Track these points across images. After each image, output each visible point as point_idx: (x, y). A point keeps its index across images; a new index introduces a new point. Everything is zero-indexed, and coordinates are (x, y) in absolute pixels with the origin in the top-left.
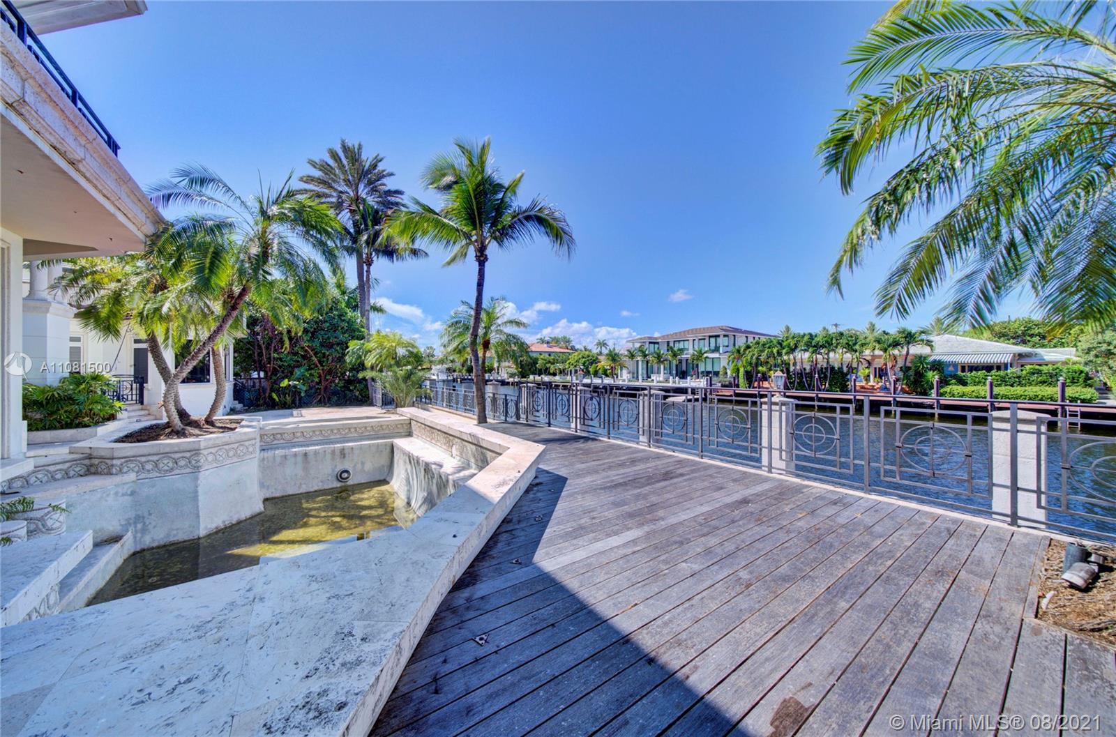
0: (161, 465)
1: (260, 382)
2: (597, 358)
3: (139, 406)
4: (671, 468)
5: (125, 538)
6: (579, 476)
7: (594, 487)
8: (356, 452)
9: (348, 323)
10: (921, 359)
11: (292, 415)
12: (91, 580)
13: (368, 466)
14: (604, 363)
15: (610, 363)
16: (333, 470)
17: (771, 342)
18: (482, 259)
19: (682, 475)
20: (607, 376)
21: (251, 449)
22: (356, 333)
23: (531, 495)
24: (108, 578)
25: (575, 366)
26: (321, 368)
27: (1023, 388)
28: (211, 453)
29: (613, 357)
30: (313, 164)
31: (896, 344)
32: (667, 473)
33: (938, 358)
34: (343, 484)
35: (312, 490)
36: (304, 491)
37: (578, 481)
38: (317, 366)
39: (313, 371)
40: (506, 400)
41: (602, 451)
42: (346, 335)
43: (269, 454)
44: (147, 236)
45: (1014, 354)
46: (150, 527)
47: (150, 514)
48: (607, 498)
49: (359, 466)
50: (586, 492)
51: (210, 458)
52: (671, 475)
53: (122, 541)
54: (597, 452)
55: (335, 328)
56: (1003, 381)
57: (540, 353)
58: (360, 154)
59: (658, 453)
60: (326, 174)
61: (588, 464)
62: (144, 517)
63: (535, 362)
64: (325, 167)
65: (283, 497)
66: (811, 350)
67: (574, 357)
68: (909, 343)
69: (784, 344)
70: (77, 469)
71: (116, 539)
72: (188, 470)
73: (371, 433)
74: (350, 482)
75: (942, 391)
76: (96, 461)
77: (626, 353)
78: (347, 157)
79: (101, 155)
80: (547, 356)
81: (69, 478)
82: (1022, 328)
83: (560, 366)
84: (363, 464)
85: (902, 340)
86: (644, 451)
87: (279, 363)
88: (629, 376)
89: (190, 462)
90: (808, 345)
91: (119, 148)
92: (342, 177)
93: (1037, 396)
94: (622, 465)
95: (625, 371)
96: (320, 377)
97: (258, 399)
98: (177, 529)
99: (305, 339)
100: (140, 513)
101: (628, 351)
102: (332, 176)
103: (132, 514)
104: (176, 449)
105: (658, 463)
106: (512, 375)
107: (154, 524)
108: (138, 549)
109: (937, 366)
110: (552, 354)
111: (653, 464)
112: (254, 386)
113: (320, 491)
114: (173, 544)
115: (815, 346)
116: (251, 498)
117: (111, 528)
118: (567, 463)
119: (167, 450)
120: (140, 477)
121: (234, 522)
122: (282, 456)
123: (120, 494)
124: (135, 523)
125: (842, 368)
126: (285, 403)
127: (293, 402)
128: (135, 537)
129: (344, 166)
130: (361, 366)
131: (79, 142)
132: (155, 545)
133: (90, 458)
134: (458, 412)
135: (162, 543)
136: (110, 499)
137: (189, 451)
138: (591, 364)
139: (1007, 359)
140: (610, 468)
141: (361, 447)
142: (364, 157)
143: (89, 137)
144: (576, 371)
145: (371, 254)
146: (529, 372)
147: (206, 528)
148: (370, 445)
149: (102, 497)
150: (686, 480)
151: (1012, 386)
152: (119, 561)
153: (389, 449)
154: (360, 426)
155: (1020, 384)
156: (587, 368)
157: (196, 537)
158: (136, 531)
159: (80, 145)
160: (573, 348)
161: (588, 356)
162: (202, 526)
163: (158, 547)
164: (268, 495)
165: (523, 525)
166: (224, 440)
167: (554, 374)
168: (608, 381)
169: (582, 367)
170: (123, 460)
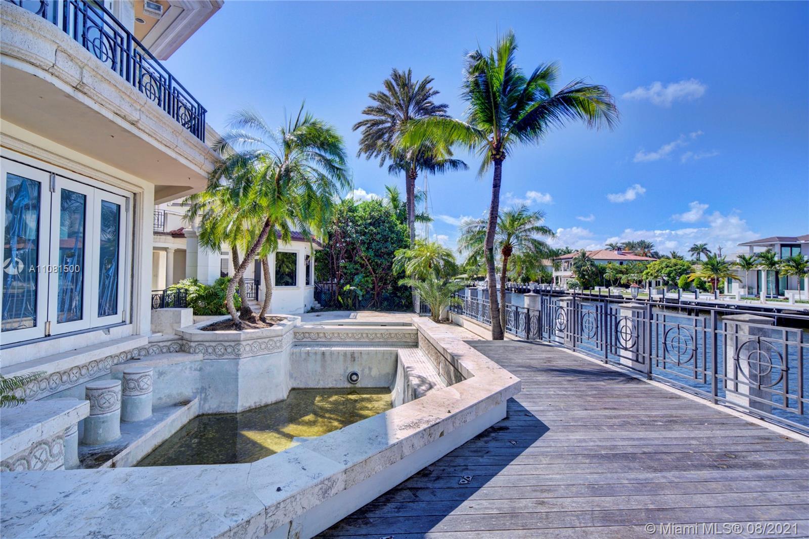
0: (217, 350)
1: (332, 286)
2: (689, 267)
3: (255, 302)
4: (739, 448)
5: (192, 403)
6: (567, 428)
7: (578, 451)
8: (365, 357)
9: (397, 235)
11: (348, 317)
12: (158, 432)
13: (375, 372)
14: (700, 273)
15: (710, 273)
16: (345, 372)
18: (498, 157)
19: (757, 465)
20: (705, 290)
21: (278, 344)
22: (402, 242)
23: (480, 444)
24: (173, 432)
25: (656, 277)
26: (374, 275)
28: (248, 344)
29: (716, 266)
30: (373, 97)
32: (726, 455)
34: (352, 386)
35: (327, 387)
36: (321, 387)
37: (561, 436)
38: (372, 274)
39: (368, 278)
40: (529, 316)
41: (629, 397)
42: (394, 245)
43: (297, 350)
44: (208, 173)
46: (209, 397)
47: (210, 387)
48: (589, 473)
49: (367, 371)
50: (561, 456)
51: (248, 348)
52: (733, 462)
53: (189, 405)
54: (618, 396)
55: (385, 239)
57: (610, 261)
58: (409, 80)
59: (728, 416)
60: (383, 102)
61: (592, 413)
62: (206, 389)
63: (602, 271)
64: (382, 98)
65: (305, 389)
67: (655, 265)
70: (175, 347)
71: (185, 403)
72: (233, 357)
73: (381, 340)
74: (358, 385)
76: (184, 342)
77: (738, 260)
78: (398, 85)
79: (154, 116)
80: (617, 265)
81: (170, 352)
83: (634, 276)
84: (370, 369)
86: (704, 407)
87: (345, 271)
88: (743, 292)
89: (234, 350)
91: (206, 111)
92: (395, 101)
94: (648, 424)
95: (735, 285)
96: (373, 283)
97: (330, 301)
98: (225, 403)
99: (363, 249)
100: (204, 385)
101: (740, 257)
102: (388, 104)
103: (199, 386)
104: (226, 339)
105: (718, 433)
106: (573, 286)
107: (211, 395)
108: (200, 414)
110: (625, 263)
111: (708, 433)
112: (329, 290)
113: (334, 388)
114: (220, 414)
116: (277, 386)
117: (187, 394)
118: (562, 405)
119: (221, 339)
120: (206, 358)
121: (262, 405)
122: (306, 353)
123: (193, 369)
124: (201, 393)
126: (348, 306)
127: (354, 305)
128: (200, 404)
129: (396, 93)
130: (402, 275)
131: (135, 107)
132: (210, 412)
133: (182, 340)
134: (484, 325)
135: (215, 412)
136: (187, 371)
137: (233, 341)
138: (681, 274)
140: (623, 425)
141: (368, 353)
142: (413, 81)
143: (141, 102)
144: (658, 284)
145: (416, 169)
146: (593, 283)
147: (242, 406)
148: (376, 352)
149: (182, 370)
150: (760, 478)
152: (185, 420)
153: (393, 358)
154: (371, 332)
156: (674, 279)
157: (235, 412)
158: (201, 398)
159: (136, 109)
160: (656, 255)
161: (676, 265)
162: (240, 404)
163: (212, 414)
164: (295, 386)
165: (440, 484)
166: (258, 335)
167: (627, 286)
168: (705, 298)
169: (666, 279)
170: (196, 343)
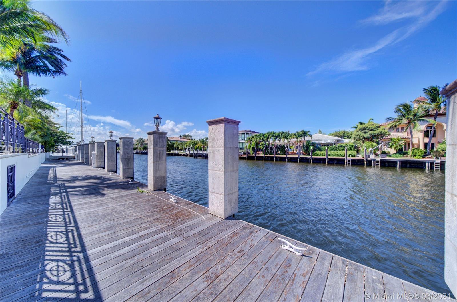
10: (308, 141)
15: (202, 144)
17: (261, 135)
25: (189, 146)
27: (337, 152)
31: (301, 136)
33: (313, 141)
45: (336, 140)
56: (332, 150)
57: (177, 141)
63: (173, 145)
66: (273, 138)
67: (188, 142)
68: (305, 136)
69: (265, 136)
75: (314, 153)
82: (343, 134)
83: (183, 146)
85: (302, 135)
90: (273, 136)
93: (340, 154)
109: (313, 144)
110: (182, 142)
115: (275, 137)
125: (284, 145)
138: (195, 145)
139: (333, 141)
146: (171, 149)
151: (334, 151)
155: (337, 150)
156: (193, 147)
161: (194, 142)
167: (181, 150)
169: (191, 146)
